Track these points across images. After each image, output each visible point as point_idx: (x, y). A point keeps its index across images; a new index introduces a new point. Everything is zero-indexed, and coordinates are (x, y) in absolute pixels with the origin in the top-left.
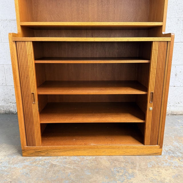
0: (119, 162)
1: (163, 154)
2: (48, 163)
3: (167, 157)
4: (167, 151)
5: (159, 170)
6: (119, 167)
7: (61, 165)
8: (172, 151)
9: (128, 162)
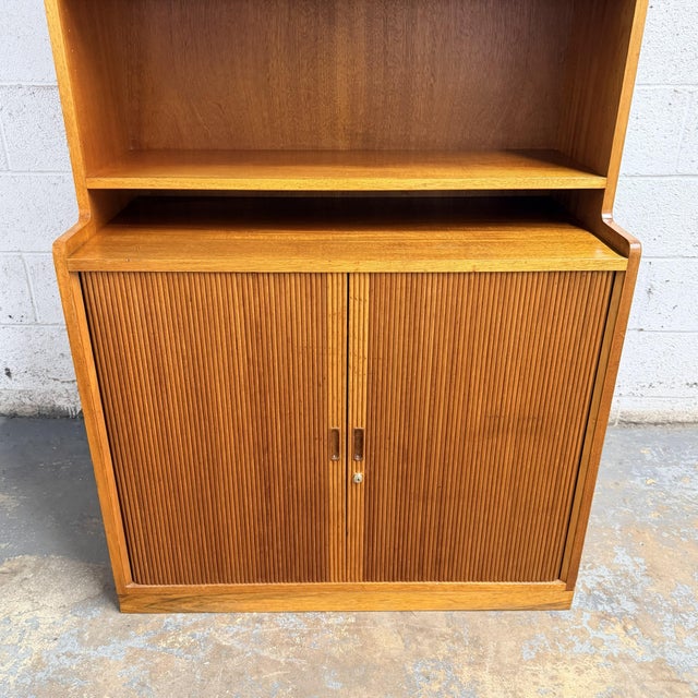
0: (431, 636)
1: (575, 603)
2: (206, 639)
3: (587, 617)
4: (590, 593)
5: (555, 672)
6: (433, 660)
7: (247, 649)
8: (605, 591)
9: (460, 639)
